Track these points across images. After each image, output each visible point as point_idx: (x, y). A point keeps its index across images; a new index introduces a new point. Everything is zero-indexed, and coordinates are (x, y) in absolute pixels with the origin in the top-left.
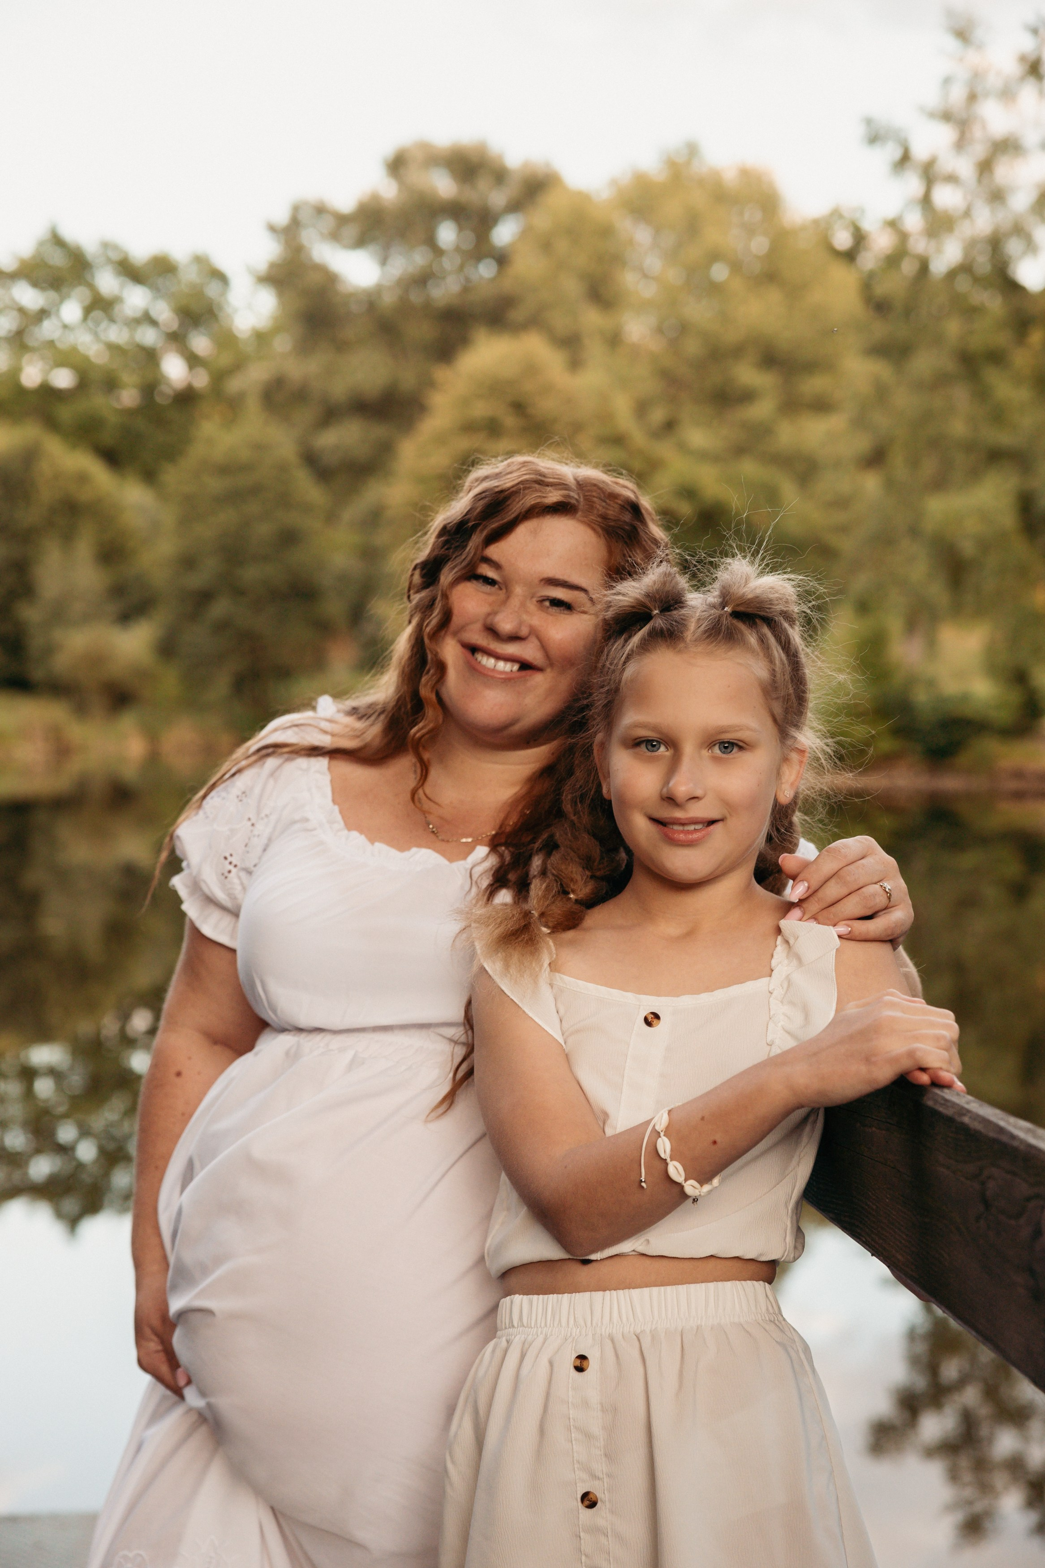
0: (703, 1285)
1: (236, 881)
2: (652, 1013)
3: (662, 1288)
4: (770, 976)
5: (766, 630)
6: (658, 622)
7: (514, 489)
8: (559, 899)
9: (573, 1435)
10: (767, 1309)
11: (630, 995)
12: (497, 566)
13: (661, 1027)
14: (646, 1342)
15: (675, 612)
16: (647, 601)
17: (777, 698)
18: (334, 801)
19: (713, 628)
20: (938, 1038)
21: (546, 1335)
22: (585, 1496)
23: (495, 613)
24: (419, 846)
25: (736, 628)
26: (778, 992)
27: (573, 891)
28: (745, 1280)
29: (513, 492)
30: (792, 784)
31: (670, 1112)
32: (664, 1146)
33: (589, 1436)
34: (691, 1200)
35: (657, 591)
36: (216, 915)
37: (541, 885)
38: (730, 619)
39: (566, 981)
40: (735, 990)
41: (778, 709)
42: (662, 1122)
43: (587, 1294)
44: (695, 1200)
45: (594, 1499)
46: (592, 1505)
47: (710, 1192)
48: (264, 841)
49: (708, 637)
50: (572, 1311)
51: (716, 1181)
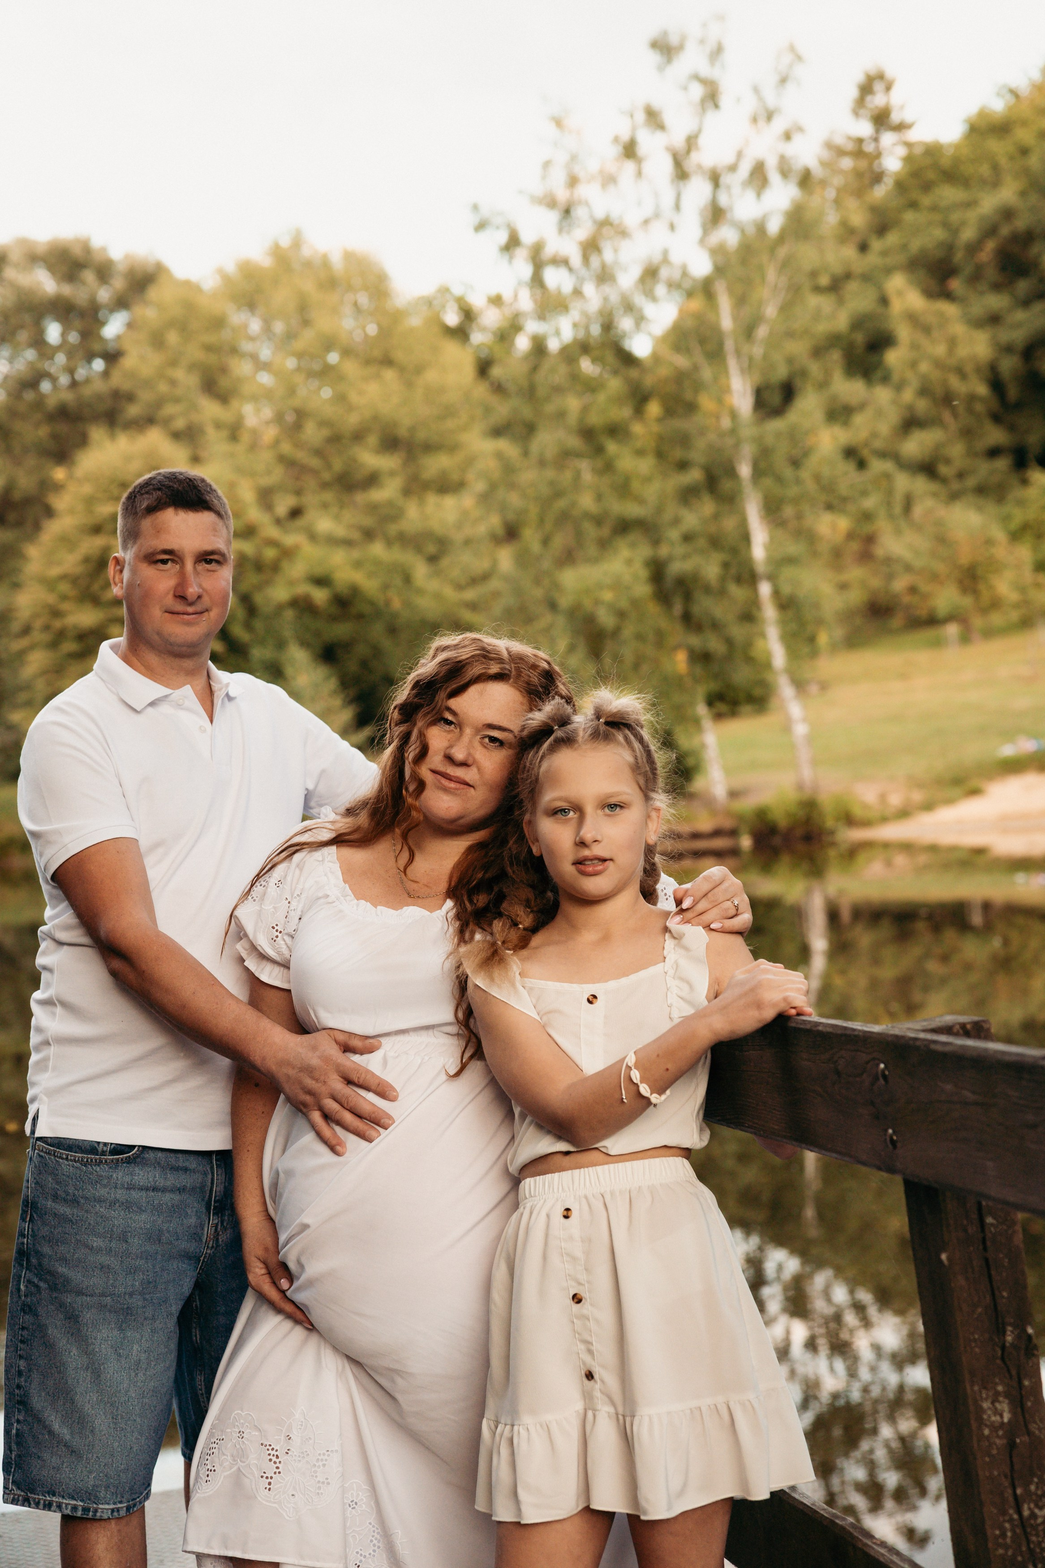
0: (642, 1161)
1: (283, 942)
2: (592, 995)
3: (616, 1164)
4: (664, 961)
5: (627, 732)
6: (559, 733)
7: (467, 661)
8: (512, 930)
9: (565, 1258)
10: (685, 1174)
11: (575, 985)
12: (454, 713)
13: (598, 1003)
14: (608, 1198)
15: (569, 726)
16: (549, 721)
17: (639, 774)
18: (345, 881)
19: (595, 732)
20: (799, 990)
21: (545, 1200)
22: (574, 1296)
23: (451, 746)
24: (408, 905)
25: (609, 731)
26: (671, 972)
27: (521, 923)
28: (669, 1156)
29: (467, 663)
30: (655, 832)
31: (635, 1052)
32: (636, 1075)
33: (574, 1259)
34: (653, 1105)
35: (555, 714)
36: (269, 967)
37: (499, 924)
38: (604, 726)
39: (530, 982)
40: (643, 974)
41: (642, 782)
42: (631, 1060)
43: (570, 1172)
44: (655, 1105)
45: (580, 1297)
46: (579, 1301)
47: (665, 1100)
48: (299, 913)
49: (593, 738)
50: (560, 1182)
51: (668, 1092)
